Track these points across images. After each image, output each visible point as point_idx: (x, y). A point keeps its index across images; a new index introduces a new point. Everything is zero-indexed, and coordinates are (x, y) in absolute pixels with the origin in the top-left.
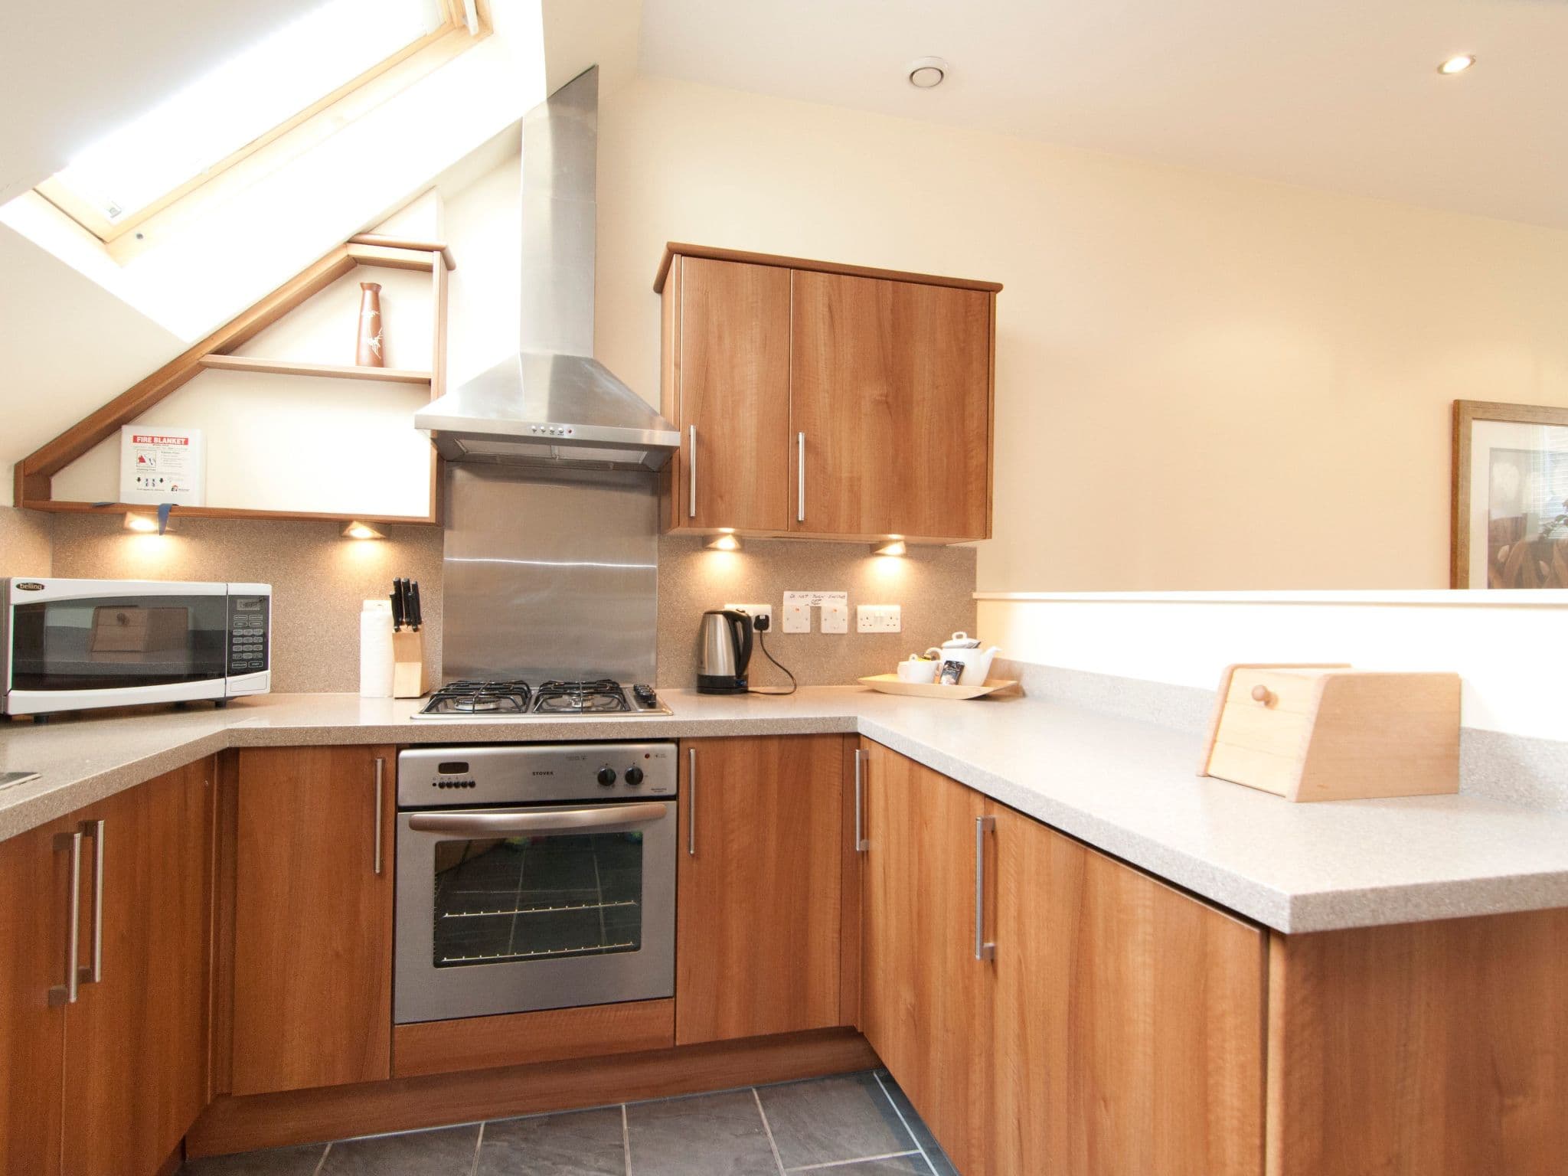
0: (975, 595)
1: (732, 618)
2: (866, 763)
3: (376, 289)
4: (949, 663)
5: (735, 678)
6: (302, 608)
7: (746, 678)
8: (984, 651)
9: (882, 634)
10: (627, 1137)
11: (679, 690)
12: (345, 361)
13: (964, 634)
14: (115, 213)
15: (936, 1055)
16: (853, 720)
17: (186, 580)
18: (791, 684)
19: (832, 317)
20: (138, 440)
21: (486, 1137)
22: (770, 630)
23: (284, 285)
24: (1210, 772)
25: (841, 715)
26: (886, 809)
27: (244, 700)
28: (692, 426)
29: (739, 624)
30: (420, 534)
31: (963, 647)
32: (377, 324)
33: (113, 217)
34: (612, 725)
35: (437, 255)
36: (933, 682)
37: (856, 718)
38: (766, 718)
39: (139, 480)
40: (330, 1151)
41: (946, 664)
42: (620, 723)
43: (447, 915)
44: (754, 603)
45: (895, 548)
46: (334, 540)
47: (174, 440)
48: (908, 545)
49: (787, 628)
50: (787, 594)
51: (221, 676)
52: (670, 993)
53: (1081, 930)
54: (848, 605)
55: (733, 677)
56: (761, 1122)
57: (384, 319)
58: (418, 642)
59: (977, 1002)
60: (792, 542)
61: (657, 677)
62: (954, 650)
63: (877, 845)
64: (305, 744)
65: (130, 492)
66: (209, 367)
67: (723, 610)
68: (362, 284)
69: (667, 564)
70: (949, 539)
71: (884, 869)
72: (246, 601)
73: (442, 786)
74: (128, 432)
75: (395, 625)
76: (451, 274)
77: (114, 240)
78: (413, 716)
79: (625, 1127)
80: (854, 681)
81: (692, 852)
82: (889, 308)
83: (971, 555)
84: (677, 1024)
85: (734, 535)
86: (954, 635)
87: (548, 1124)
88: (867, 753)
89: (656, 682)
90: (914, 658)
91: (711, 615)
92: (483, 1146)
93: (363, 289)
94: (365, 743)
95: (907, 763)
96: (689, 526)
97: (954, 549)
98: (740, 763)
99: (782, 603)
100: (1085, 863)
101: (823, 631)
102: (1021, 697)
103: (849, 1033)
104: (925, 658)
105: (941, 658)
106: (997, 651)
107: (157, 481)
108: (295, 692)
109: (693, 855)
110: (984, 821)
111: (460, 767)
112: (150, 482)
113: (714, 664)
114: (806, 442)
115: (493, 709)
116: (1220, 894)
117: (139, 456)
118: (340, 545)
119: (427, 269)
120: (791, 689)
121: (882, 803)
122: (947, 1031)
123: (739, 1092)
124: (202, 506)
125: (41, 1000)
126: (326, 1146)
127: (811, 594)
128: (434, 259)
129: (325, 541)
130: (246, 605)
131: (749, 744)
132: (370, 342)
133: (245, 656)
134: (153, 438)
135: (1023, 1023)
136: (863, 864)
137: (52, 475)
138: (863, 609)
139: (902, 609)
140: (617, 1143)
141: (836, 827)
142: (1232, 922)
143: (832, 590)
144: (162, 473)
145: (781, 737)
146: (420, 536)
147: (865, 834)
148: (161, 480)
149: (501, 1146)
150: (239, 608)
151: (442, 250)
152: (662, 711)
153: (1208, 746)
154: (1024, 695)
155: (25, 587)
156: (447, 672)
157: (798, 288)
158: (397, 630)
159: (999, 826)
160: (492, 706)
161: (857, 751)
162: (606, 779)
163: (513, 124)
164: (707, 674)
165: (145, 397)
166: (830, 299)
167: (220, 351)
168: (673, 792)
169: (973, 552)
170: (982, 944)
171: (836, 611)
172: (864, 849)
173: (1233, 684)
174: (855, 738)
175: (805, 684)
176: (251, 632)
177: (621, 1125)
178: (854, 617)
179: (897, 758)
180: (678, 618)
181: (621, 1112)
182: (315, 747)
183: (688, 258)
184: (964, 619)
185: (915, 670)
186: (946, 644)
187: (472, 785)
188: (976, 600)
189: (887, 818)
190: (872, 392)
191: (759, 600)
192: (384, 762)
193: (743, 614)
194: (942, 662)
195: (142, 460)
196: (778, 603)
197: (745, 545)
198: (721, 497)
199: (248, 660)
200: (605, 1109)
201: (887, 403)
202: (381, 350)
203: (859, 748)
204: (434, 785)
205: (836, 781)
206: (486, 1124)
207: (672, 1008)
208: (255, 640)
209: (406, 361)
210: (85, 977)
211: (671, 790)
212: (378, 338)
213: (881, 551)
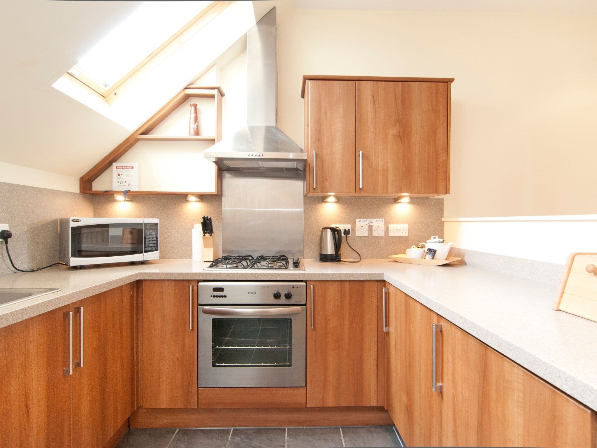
0: (443, 220)
1: (334, 230)
2: (387, 294)
3: (195, 106)
4: (429, 250)
5: (335, 255)
6: (173, 227)
7: (340, 255)
8: (446, 244)
9: (399, 237)
10: (286, 442)
11: (313, 260)
12: (185, 134)
13: (437, 237)
14: (106, 86)
15: (417, 428)
16: (383, 274)
17: (135, 218)
18: (359, 258)
19: (374, 100)
20: (118, 168)
21: (232, 435)
22: (350, 235)
23: (163, 107)
24: (560, 308)
25: (377, 272)
26: (396, 314)
27: (151, 262)
28: (314, 151)
29: (336, 233)
30: (214, 199)
31: (436, 242)
32: (196, 119)
33: (106, 88)
34: (279, 274)
35: (216, 90)
36: (422, 258)
37: (384, 274)
38: (343, 273)
39: (118, 182)
40: (177, 432)
41: (428, 250)
42: (282, 273)
43: (217, 347)
44: (343, 224)
45: (405, 199)
46: (184, 202)
47: (129, 167)
48: (411, 198)
49: (358, 234)
50: (357, 220)
51: (142, 252)
52: (304, 385)
53: (484, 387)
54: (384, 224)
55: (334, 254)
56: (342, 443)
57: (199, 117)
58: (212, 240)
59: (434, 409)
60: (359, 198)
61: (304, 254)
62: (431, 244)
63: (392, 330)
64: (165, 279)
65: (116, 187)
66: (140, 140)
67: (330, 227)
68: (190, 105)
69: (308, 209)
70: (431, 195)
71: (395, 341)
72: (150, 225)
73: (214, 296)
74: (115, 165)
75: (203, 234)
76: (223, 98)
77: (107, 96)
78: (205, 269)
79: (286, 438)
80: (387, 257)
81: (312, 328)
82: (400, 94)
83: (441, 202)
84: (307, 399)
85: (334, 196)
86: (432, 237)
87: (256, 432)
88: (388, 289)
89: (304, 256)
90: (413, 247)
91: (325, 229)
92: (231, 438)
93: (191, 106)
94: (186, 279)
95: (404, 296)
96: (314, 192)
97: (433, 199)
98: (332, 292)
99: (355, 224)
100: (486, 353)
101: (373, 235)
102: (464, 265)
103: (381, 409)
104: (418, 247)
105: (426, 247)
106: (452, 244)
107: (124, 182)
108: (171, 259)
109: (313, 329)
110: (436, 326)
111: (221, 289)
112: (122, 183)
113: (326, 249)
114: (363, 154)
115: (235, 267)
116: (564, 386)
117: (118, 173)
118: (186, 204)
119: (213, 96)
120: (359, 260)
121: (394, 311)
122: (421, 419)
123: (334, 428)
124: (139, 191)
125: (60, 372)
126: (176, 430)
127: (368, 220)
128: (215, 92)
129: (181, 203)
130: (150, 227)
131: (336, 283)
132: (194, 126)
133: (150, 245)
134: (122, 167)
135: (455, 425)
136: (387, 337)
137: (93, 181)
138: (390, 226)
139: (409, 226)
140: (282, 444)
141: (375, 320)
142: (572, 402)
143: (377, 218)
144: (125, 179)
145: (350, 281)
146: (214, 200)
147: (387, 325)
148: (125, 182)
149: (237, 439)
150: (148, 228)
151: (218, 88)
152: (300, 269)
153: (559, 295)
154: (466, 264)
155: (74, 221)
156: (224, 251)
157: (359, 89)
158: (204, 236)
159: (444, 329)
160: (235, 265)
161: (384, 288)
162: (277, 296)
163: (243, 36)
164: (323, 253)
165: (119, 152)
166: (373, 92)
167: (143, 134)
168: (304, 303)
169: (442, 200)
170: (436, 384)
171: (379, 227)
172: (387, 331)
173: (574, 263)
174: (383, 282)
175: (366, 258)
176: (152, 236)
177: (284, 437)
178: (387, 230)
179: (400, 292)
180: (312, 230)
181: (285, 431)
182: (168, 280)
183: (312, 81)
184: (439, 231)
185: (414, 253)
186: (427, 241)
187: (225, 296)
188: (443, 221)
189: (396, 317)
190: (393, 131)
191: (345, 222)
192: (193, 287)
193: (338, 229)
194: (426, 249)
195: (119, 175)
196: (354, 224)
197: (339, 200)
198: (327, 180)
199: (151, 247)
200: (279, 429)
201: (400, 136)
202: (198, 129)
203: (385, 287)
204: (211, 296)
205: (375, 301)
206: (234, 429)
207: (305, 392)
208: (154, 239)
209: (207, 132)
210: (77, 365)
211: (303, 302)
212: (196, 124)
213: (399, 201)
